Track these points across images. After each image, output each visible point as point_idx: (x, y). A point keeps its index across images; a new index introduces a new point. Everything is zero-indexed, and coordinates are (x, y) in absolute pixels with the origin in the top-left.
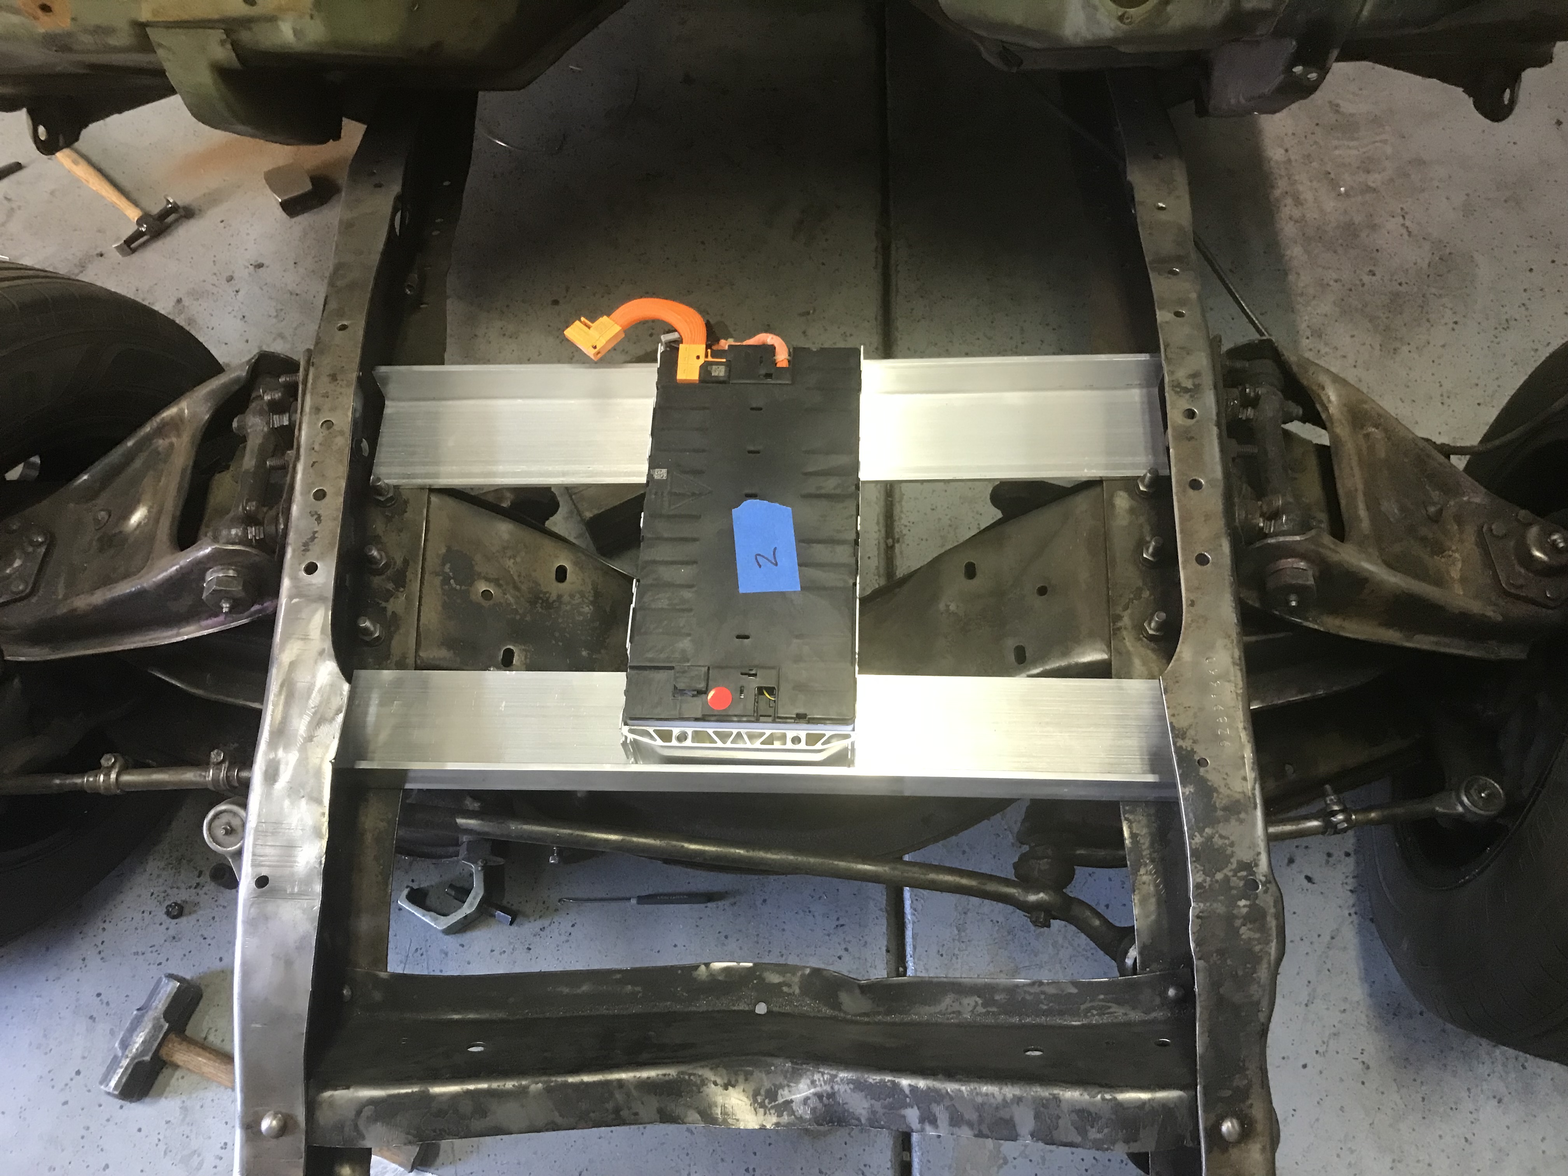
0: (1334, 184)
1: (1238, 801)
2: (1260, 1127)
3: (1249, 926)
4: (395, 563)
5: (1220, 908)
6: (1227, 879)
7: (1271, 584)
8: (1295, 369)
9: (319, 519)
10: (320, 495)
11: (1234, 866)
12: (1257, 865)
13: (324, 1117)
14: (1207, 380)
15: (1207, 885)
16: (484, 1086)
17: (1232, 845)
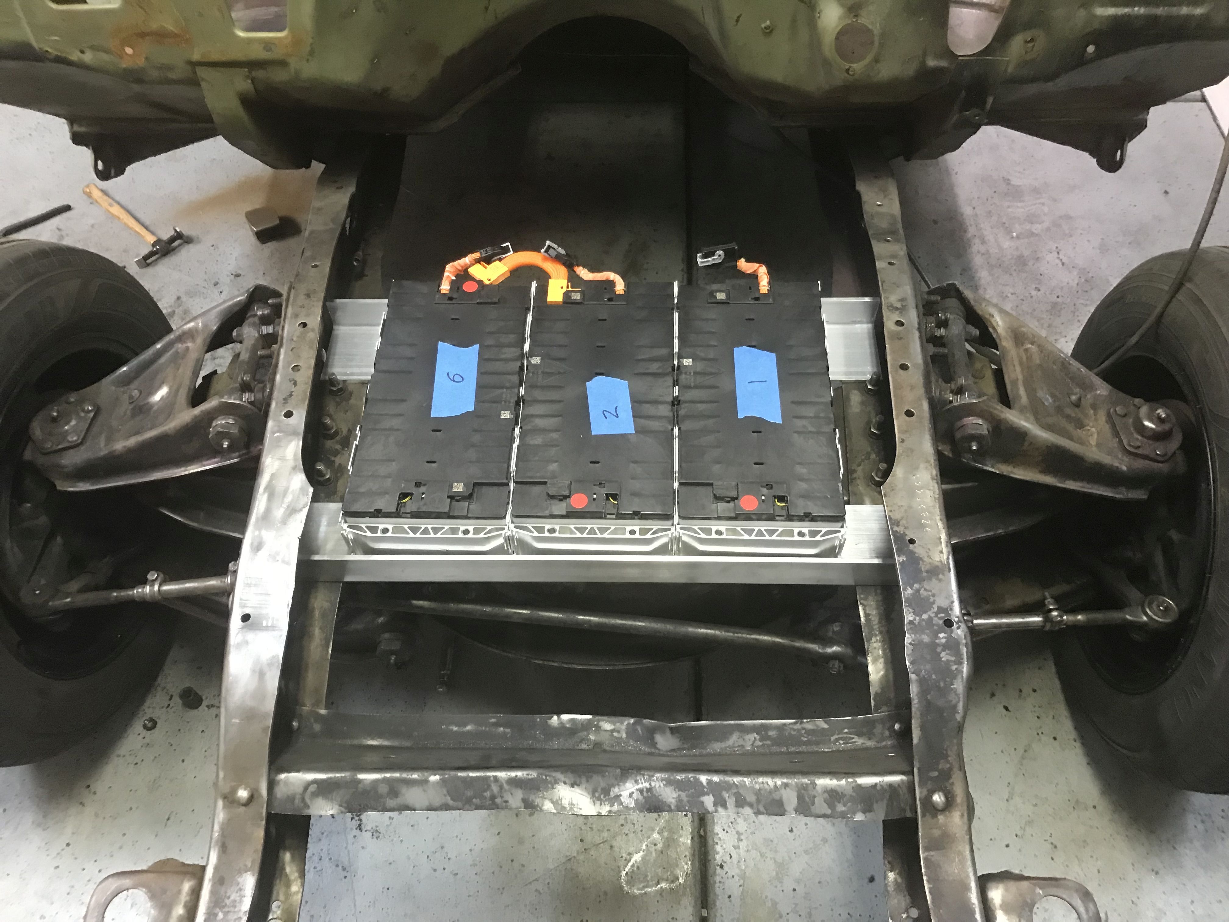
0: (1009, 231)
1: (937, 567)
2: (959, 800)
3: (947, 651)
4: (342, 432)
5: (926, 639)
6: (930, 618)
7: (958, 435)
8: (972, 302)
9: (295, 384)
10: (296, 368)
11: (936, 610)
12: (951, 609)
13: (280, 792)
14: (911, 302)
15: (916, 622)
16: (397, 775)
17: (934, 595)
